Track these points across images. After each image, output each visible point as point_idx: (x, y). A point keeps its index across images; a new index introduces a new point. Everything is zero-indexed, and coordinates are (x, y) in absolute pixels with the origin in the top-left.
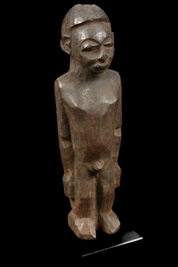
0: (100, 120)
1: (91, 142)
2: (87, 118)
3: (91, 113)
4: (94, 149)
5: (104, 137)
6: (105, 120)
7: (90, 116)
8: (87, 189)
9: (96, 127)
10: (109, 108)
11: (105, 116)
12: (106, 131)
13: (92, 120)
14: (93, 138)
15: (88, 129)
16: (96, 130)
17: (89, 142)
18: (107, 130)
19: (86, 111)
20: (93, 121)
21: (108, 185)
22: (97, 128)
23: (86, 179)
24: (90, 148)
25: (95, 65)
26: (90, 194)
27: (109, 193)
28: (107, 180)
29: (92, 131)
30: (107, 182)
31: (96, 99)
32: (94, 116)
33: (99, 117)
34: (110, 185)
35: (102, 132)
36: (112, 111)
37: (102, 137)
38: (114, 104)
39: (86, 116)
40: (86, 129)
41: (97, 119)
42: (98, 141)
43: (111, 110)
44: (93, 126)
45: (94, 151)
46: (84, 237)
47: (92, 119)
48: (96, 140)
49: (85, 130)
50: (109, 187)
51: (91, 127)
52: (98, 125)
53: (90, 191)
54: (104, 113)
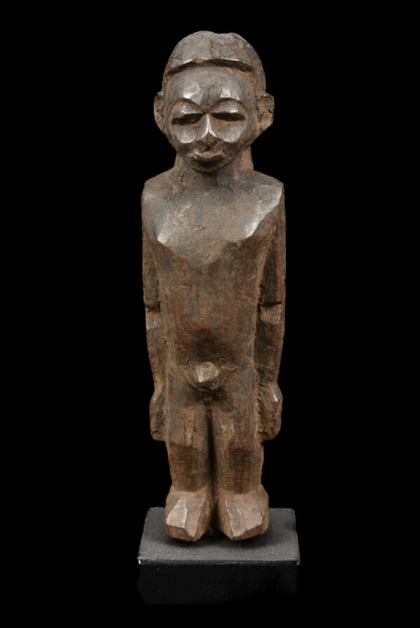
0: (201, 273)
1: (181, 318)
2: (175, 265)
3: (183, 257)
4: (188, 335)
5: (211, 312)
6: (214, 276)
7: (182, 261)
8: (183, 424)
9: (191, 286)
10: (225, 251)
11: (214, 267)
12: (214, 300)
13: (184, 272)
14: (186, 310)
15: (177, 290)
16: (193, 295)
17: (178, 318)
18: (218, 298)
19: (173, 250)
20: (187, 274)
21: (232, 425)
22: (194, 289)
23: (182, 402)
24: (180, 331)
25: (191, 155)
26: (189, 436)
27: (234, 444)
28: (230, 415)
29: (185, 296)
30: (231, 418)
31: (201, 228)
32: (188, 263)
33: (199, 266)
34: (236, 427)
35: (206, 299)
36: (233, 258)
37: (204, 312)
38: (239, 245)
39: (174, 261)
40: (173, 289)
41: (195, 270)
42: (195, 319)
43: (229, 257)
44: (185, 284)
45: (189, 338)
46: (171, 530)
47: (184, 268)
48: (191, 316)
49: (171, 291)
50: (234, 431)
51: (183, 287)
52: (198, 284)
53: (188, 429)
54: (210, 260)
